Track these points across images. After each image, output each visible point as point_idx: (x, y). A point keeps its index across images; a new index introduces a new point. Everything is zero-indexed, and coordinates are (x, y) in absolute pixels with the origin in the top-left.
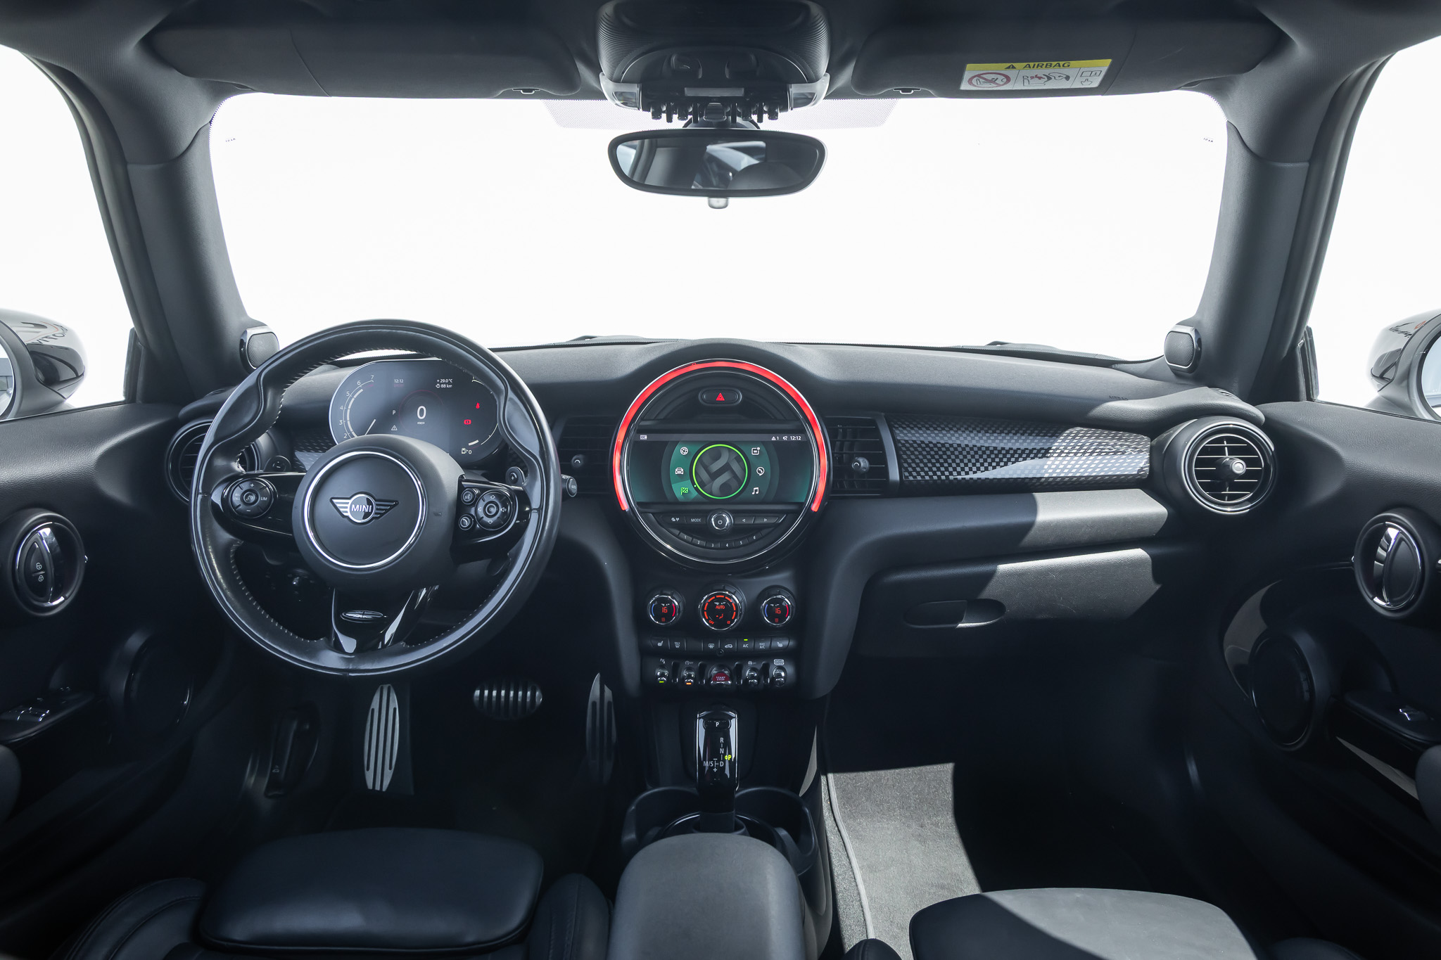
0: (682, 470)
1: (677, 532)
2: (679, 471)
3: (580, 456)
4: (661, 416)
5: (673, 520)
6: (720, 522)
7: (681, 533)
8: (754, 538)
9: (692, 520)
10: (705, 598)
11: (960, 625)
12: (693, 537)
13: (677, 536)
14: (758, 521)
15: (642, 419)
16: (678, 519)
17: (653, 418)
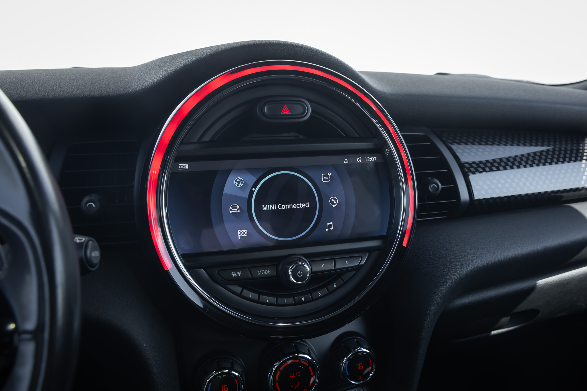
0: (238, 207)
1: (238, 289)
2: (235, 209)
3: (94, 197)
4: (207, 138)
5: (234, 274)
6: (300, 274)
7: (244, 290)
8: (335, 285)
9: (260, 273)
10: (277, 364)
11: (493, 332)
12: (260, 294)
13: (240, 295)
14: (340, 265)
15: (182, 143)
16: (240, 273)
17: (195, 141)
